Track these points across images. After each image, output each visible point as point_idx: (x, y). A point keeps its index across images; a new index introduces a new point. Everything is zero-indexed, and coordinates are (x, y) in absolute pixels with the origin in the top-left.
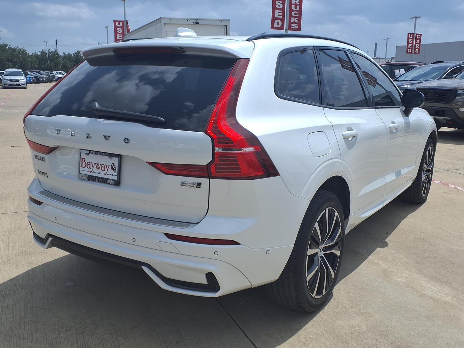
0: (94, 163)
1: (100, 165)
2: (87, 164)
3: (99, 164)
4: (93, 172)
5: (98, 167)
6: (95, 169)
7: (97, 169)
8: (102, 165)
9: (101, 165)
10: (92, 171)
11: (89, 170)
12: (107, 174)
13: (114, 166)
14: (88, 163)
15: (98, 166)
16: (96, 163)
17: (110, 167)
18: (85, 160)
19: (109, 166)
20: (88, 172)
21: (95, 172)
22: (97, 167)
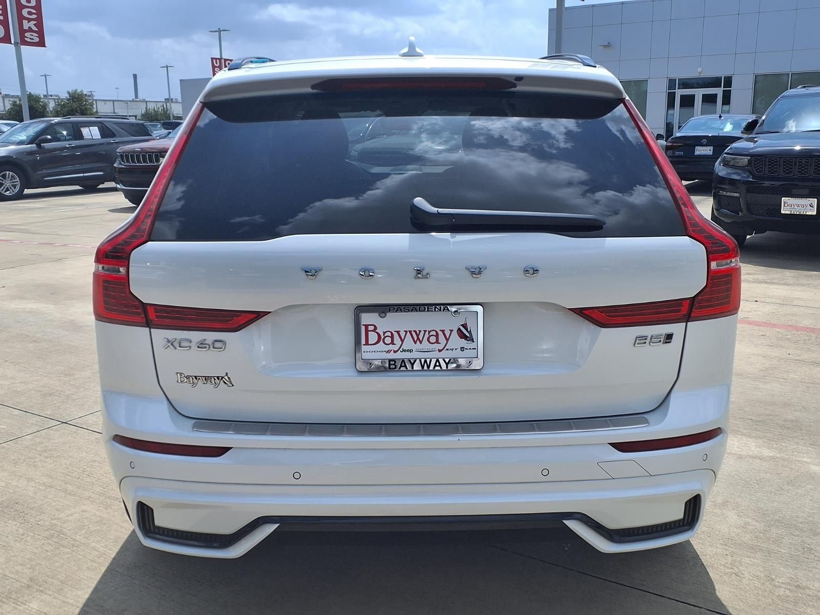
0: (406, 332)
1: (422, 333)
2: (383, 337)
3: (420, 331)
4: (404, 351)
5: (418, 338)
6: (409, 343)
7: (415, 343)
8: (429, 332)
9: (427, 333)
10: (401, 349)
11: (391, 347)
12: (447, 350)
13: (467, 330)
14: (384, 333)
15: (418, 336)
16: (410, 332)
17: (455, 333)
18: (375, 328)
19: (451, 331)
20: (389, 352)
21: (411, 351)
22: (416, 338)
